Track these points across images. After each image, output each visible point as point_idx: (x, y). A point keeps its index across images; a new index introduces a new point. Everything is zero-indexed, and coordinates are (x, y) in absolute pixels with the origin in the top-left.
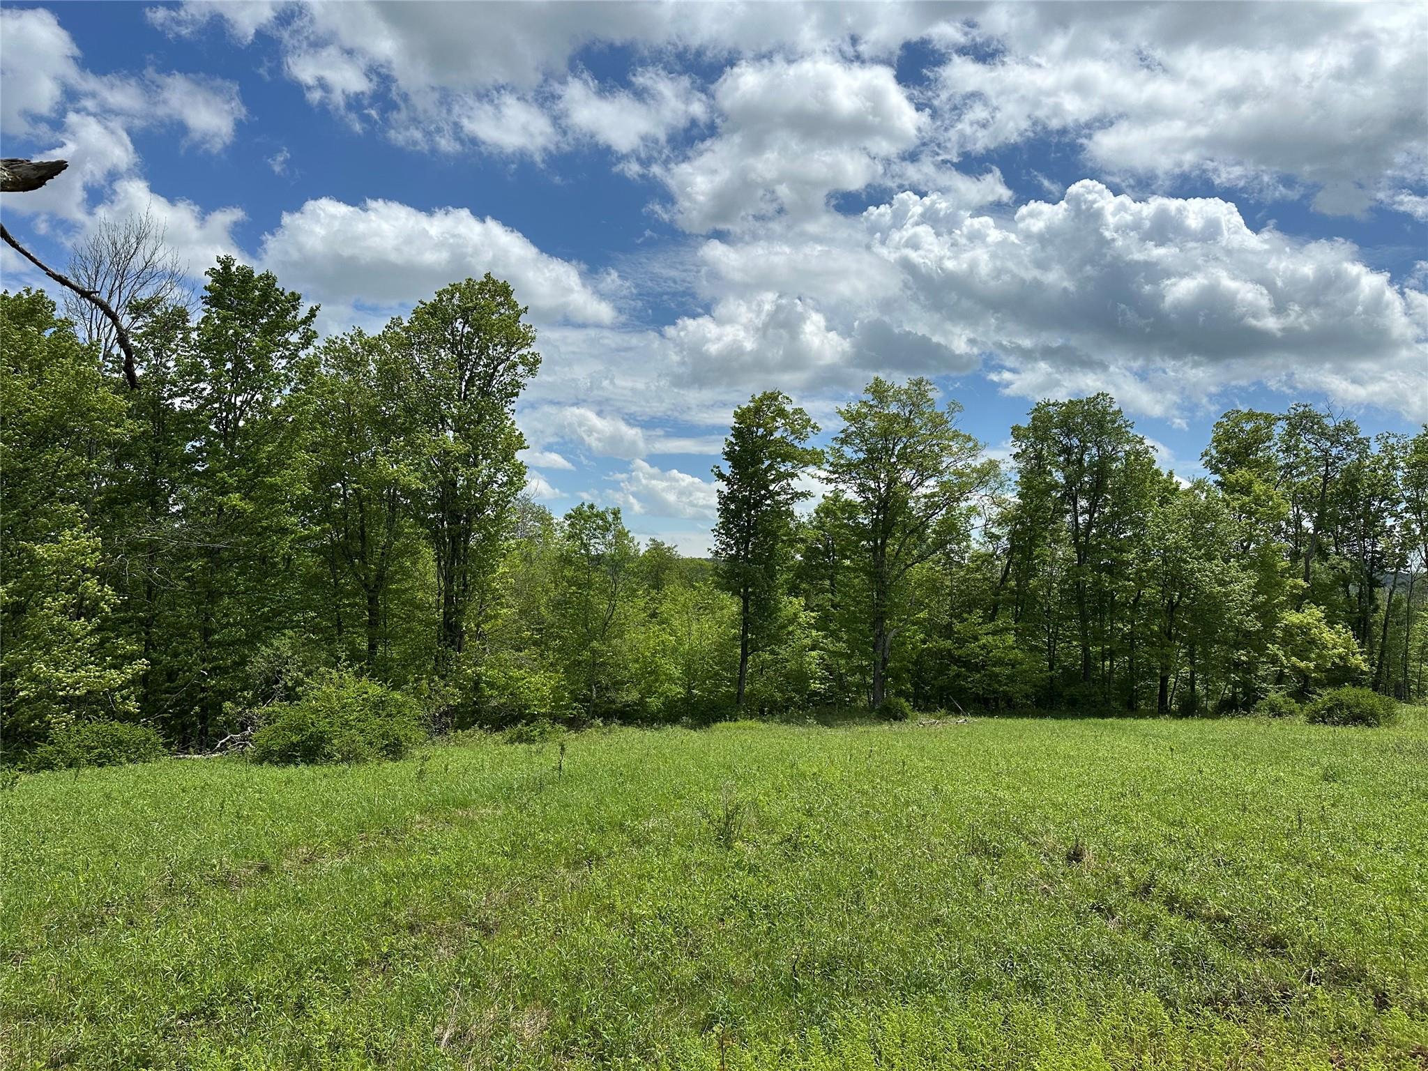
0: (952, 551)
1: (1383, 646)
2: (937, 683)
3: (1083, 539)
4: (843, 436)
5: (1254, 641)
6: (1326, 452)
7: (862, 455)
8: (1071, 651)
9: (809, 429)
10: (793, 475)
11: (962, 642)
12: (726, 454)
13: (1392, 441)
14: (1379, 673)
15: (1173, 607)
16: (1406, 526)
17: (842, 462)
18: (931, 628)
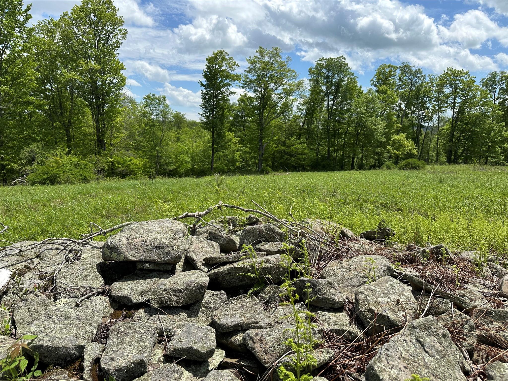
0: (286, 115)
1: (422, 147)
2: (280, 162)
3: (330, 110)
4: (248, 70)
5: (383, 145)
6: (412, 80)
7: (255, 78)
8: (324, 150)
9: (235, 66)
10: (229, 85)
11: (288, 147)
12: (204, 76)
13: (432, 77)
14: (420, 156)
15: (358, 134)
16: (434, 107)
17: (248, 80)
18: (278, 142)
